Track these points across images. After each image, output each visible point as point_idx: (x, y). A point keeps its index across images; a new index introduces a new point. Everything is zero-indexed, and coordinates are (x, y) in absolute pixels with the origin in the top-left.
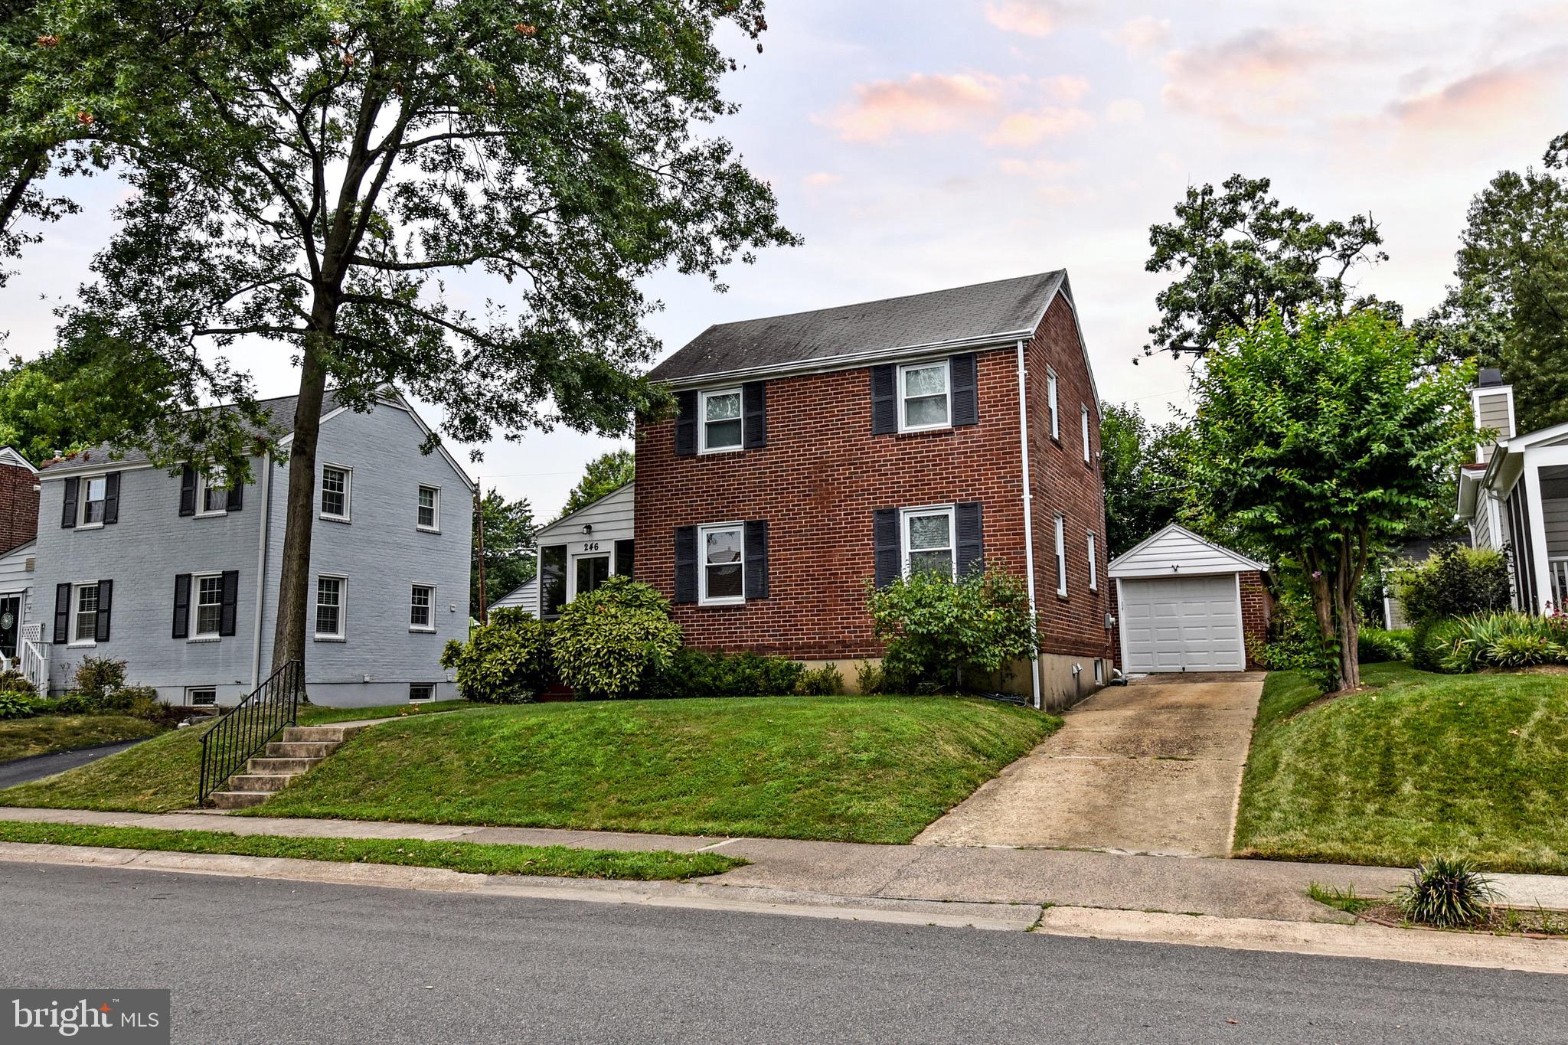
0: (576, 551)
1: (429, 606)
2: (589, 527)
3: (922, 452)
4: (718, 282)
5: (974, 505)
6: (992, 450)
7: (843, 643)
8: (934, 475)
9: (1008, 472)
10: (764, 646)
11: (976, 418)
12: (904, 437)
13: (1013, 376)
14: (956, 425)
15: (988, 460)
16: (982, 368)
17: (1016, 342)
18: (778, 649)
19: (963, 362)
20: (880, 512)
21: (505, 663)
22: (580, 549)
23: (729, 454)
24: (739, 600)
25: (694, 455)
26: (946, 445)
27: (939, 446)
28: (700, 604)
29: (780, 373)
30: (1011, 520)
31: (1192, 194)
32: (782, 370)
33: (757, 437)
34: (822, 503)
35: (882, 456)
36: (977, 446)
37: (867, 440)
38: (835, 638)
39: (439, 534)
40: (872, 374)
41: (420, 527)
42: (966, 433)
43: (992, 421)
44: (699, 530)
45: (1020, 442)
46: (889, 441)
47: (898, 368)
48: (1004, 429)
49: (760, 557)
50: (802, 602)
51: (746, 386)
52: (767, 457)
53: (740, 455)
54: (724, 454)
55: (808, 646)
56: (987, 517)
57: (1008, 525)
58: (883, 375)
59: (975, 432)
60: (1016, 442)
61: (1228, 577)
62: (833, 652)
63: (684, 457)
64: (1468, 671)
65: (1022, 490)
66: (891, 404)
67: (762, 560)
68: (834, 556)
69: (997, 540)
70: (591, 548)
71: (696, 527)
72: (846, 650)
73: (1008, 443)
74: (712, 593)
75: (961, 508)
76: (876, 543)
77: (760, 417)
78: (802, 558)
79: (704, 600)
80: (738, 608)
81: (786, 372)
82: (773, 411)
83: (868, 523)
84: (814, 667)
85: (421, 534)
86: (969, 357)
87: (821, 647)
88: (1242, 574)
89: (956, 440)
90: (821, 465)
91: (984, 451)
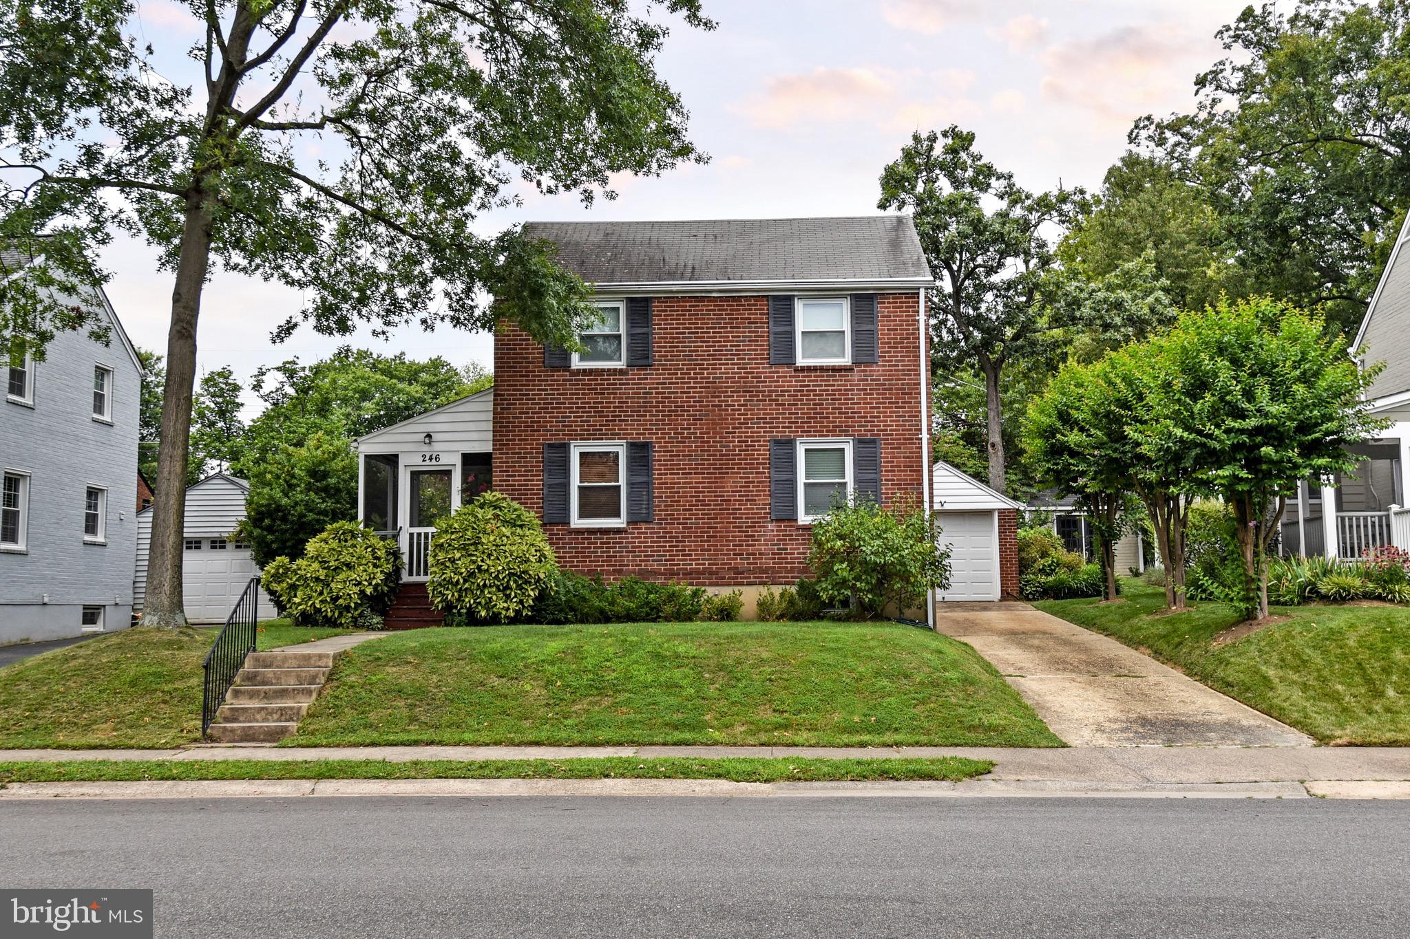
0: (410, 461)
1: (99, 512)
2: (429, 436)
3: (821, 386)
4: (608, 188)
5: (874, 441)
6: (891, 389)
7: (736, 571)
8: (833, 409)
9: (907, 412)
10: (647, 571)
11: (876, 357)
12: (803, 369)
13: (913, 320)
14: (856, 363)
15: (887, 398)
16: (881, 309)
17: (919, 289)
18: (665, 574)
19: (863, 302)
20: (777, 442)
21: (360, 583)
22: (417, 460)
23: (609, 370)
24: (619, 523)
25: (567, 367)
26: (845, 381)
27: (839, 381)
28: (573, 526)
29: (671, 292)
30: (908, 457)
31: (916, 138)
32: (674, 288)
33: (641, 356)
34: (715, 428)
35: (779, 386)
36: (876, 385)
37: (764, 369)
38: (726, 564)
39: (110, 425)
40: (771, 303)
41: (96, 416)
42: (866, 371)
43: (891, 361)
44: (572, 447)
45: (919, 384)
46: (787, 372)
47: (796, 299)
48: (903, 370)
49: (645, 479)
50: (691, 528)
51: (630, 300)
52: (651, 377)
53: (621, 372)
54: (603, 370)
55: (698, 572)
56: (885, 453)
57: (906, 462)
58: (782, 305)
59: (874, 371)
60: (915, 384)
61: (987, 513)
62: (724, 578)
63: (555, 368)
64: (1299, 603)
65: (921, 430)
66: (790, 335)
67: (647, 483)
68: (726, 483)
69: (895, 476)
70: (431, 459)
71: (569, 444)
72: (738, 577)
73: (907, 384)
74: (583, 514)
75: (860, 443)
76: (772, 471)
77: (647, 334)
78: (692, 483)
79: (576, 522)
80: (618, 531)
81: (678, 292)
82: (658, 330)
83: (763, 452)
84: (718, 593)
85: (97, 425)
86: (871, 298)
87: (711, 573)
88: (1001, 511)
89: (855, 376)
90: (715, 391)
91: (884, 389)
